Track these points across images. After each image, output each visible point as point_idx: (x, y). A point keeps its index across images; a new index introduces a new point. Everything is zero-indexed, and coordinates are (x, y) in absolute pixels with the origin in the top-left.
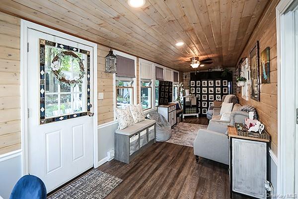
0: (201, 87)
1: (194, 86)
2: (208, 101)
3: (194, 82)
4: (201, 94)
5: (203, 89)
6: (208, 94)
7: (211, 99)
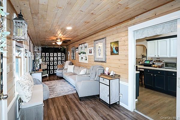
0: (50, 57)
1: (44, 56)
2: (54, 65)
3: (44, 53)
4: (50, 61)
5: (51, 58)
6: (54, 61)
7: (55, 64)
